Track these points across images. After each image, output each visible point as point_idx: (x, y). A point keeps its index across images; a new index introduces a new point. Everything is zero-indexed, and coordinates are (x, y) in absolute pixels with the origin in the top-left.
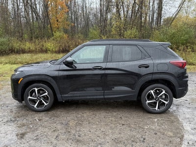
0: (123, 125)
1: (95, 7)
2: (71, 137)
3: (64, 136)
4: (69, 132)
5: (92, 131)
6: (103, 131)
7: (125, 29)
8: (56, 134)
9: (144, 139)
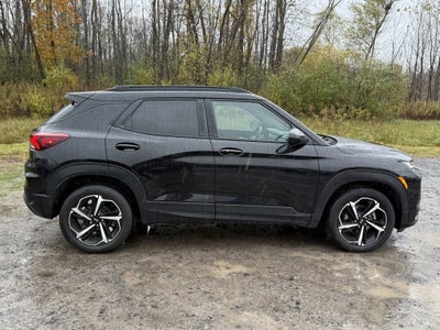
0: (245, 275)
1: (140, 16)
2: (136, 311)
3: (120, 310)
4: (128, 299)
5: (181, 292)
6: (205, 292)
7: (209, 69)
8: (98, 305)
9: (298, 303)
